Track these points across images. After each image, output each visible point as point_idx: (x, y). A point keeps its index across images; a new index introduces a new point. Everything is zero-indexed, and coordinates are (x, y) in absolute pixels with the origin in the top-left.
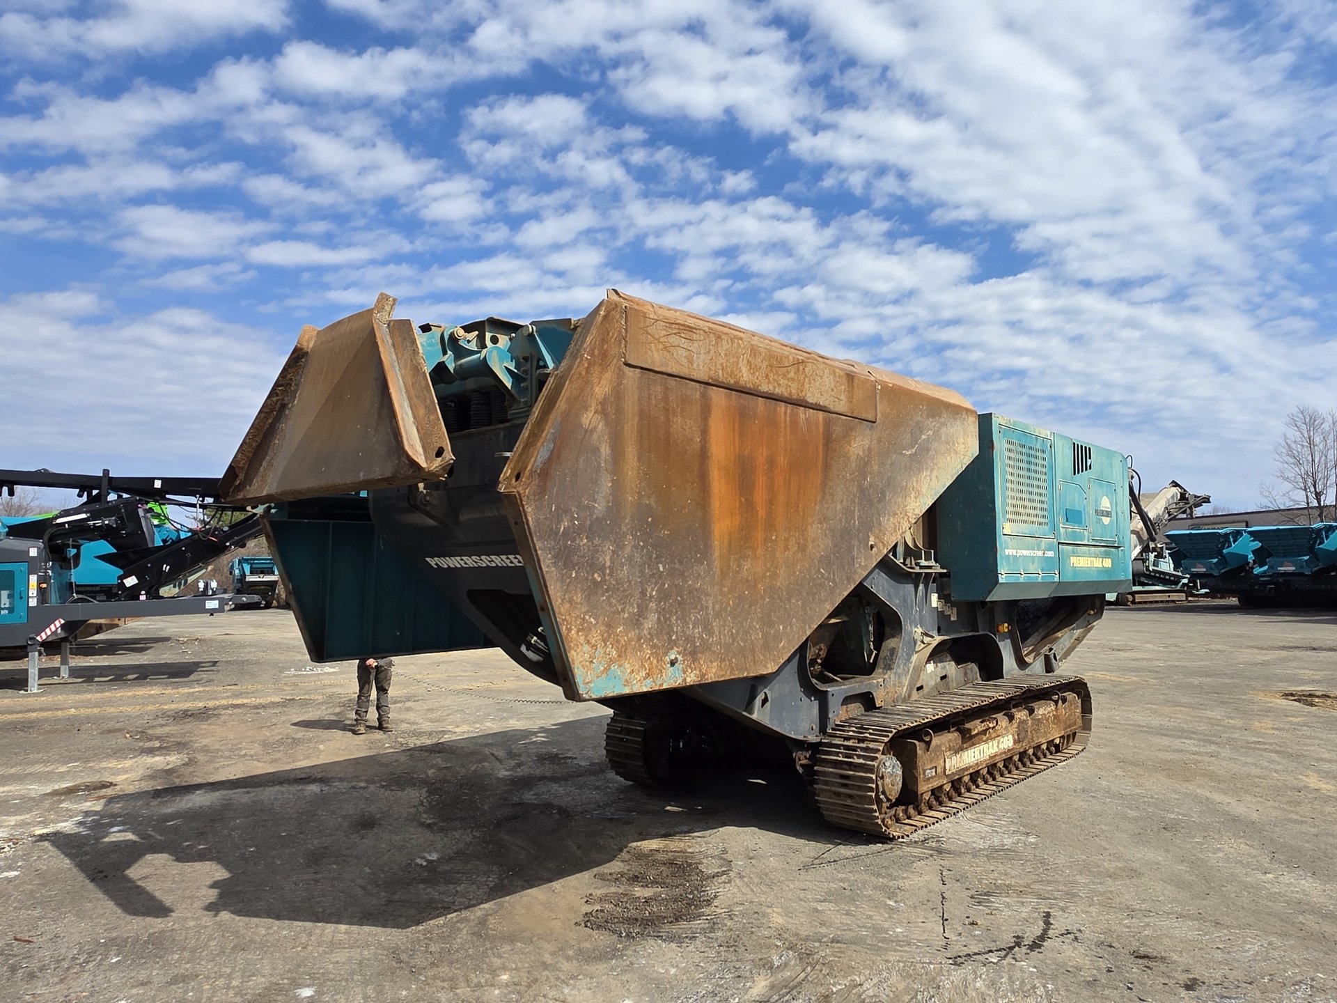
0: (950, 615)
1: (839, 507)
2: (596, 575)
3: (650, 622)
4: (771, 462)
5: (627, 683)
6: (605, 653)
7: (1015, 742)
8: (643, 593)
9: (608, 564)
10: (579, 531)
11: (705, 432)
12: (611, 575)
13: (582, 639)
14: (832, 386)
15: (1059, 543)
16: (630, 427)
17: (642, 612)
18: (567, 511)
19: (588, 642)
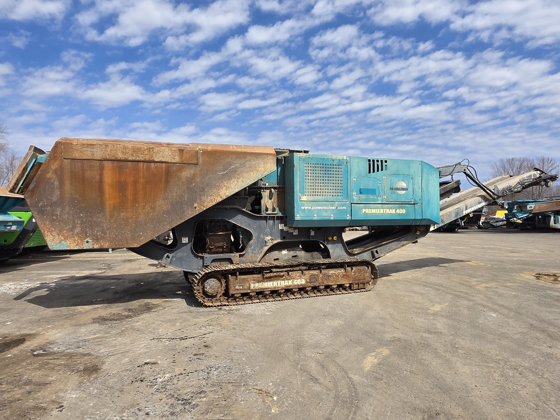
0: (293, 233)
1: (175, 194)
2: (54, 217)
3: (78, 230)
4: (136, 182)
5: (68, 246)
6: (59, 238)
7: (307, 282)
8: (74, 222)
9: (59, 214)
10: (47, 206)
11: (101, 175)
12: (60, 217)
13: (49, 234)
14: (170, 154)
15: (351, 203)
16: (67, 177)
17: (74, 227)
18: (42, 200)
19: (52, 235)
